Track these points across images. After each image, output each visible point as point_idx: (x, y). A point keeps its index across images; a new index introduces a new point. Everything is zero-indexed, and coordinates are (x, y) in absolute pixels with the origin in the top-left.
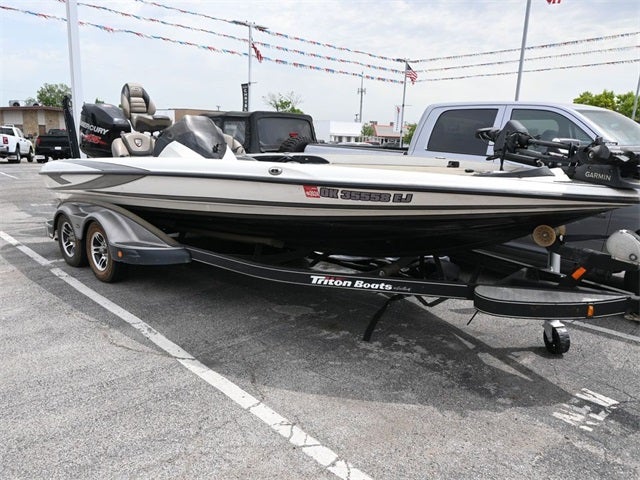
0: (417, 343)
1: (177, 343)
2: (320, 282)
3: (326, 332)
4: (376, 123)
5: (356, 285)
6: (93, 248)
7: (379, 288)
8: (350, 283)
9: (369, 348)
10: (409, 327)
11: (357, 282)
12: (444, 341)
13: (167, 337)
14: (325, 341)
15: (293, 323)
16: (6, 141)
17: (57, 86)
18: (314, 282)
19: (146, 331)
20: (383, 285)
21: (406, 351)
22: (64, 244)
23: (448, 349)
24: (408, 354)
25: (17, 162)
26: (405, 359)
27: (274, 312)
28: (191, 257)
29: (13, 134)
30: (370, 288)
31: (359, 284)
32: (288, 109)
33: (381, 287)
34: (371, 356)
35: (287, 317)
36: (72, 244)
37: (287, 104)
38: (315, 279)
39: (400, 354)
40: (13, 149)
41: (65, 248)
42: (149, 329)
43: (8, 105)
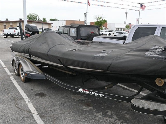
0: (115, 115)
1: (35, 108)
2: (81, 91)
3: (84, 107)
4: (131, 24)
5: (92, 94)
6: (21, 71)
7: (100, 95)
8: (90, 93)
9: (97, 115)
10: (115, 107)
11: (93, 92)
12: (126, 114)
13: (33, 105)
14: (83, 111)
15: (75, 102)
16: (15, 32)
17: (32, 14)
18: (79, 91)
19: (28, 102)
20: (101, 94)
21: (110, 117)
22: (15, 69)
23: (126, 118)
24: (110, 119)
25: (18, 37)
26: (108, 121)
27: (71, 97)
28: (46, 77)
29: (17, 29)
30: (97, 95)
31: (93, 93)
32: (101, 20)
33: (101, 95)
34: (97, 118)
35: (74, 100)
36: (17, 69)
37: (101, 18)
38: (79, 90)
39: (107, 118)
40: (17, 34)
41: (15, 70)
42: (29, 101)
43: (19, 20)
